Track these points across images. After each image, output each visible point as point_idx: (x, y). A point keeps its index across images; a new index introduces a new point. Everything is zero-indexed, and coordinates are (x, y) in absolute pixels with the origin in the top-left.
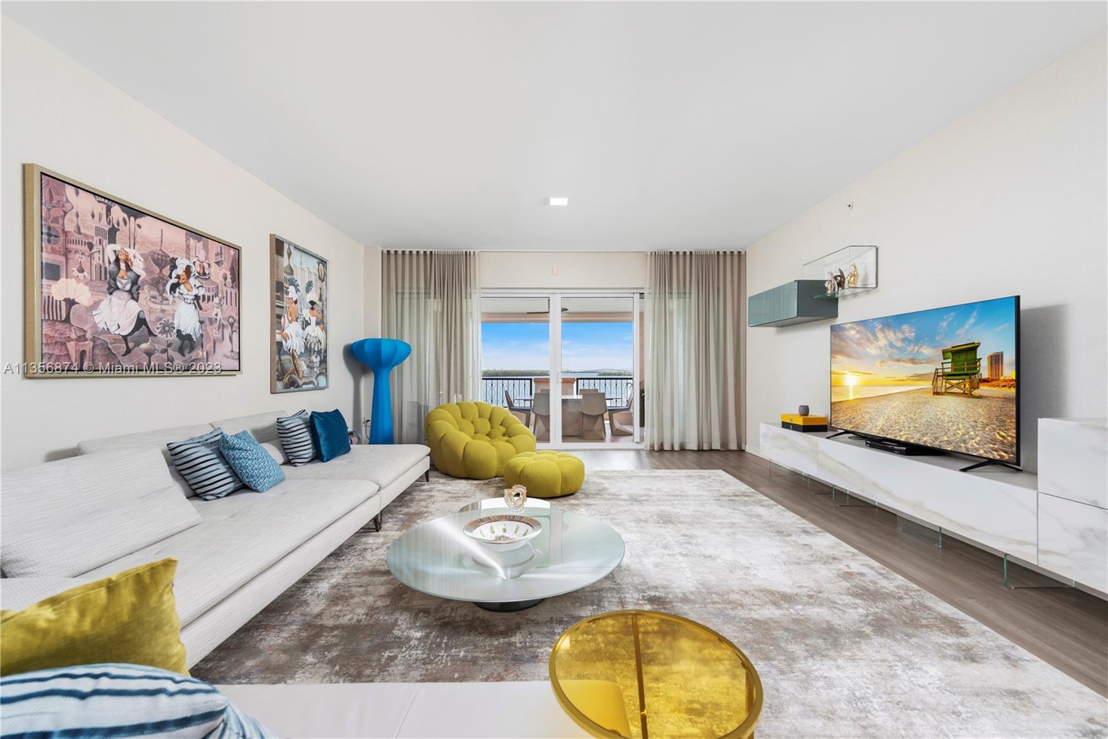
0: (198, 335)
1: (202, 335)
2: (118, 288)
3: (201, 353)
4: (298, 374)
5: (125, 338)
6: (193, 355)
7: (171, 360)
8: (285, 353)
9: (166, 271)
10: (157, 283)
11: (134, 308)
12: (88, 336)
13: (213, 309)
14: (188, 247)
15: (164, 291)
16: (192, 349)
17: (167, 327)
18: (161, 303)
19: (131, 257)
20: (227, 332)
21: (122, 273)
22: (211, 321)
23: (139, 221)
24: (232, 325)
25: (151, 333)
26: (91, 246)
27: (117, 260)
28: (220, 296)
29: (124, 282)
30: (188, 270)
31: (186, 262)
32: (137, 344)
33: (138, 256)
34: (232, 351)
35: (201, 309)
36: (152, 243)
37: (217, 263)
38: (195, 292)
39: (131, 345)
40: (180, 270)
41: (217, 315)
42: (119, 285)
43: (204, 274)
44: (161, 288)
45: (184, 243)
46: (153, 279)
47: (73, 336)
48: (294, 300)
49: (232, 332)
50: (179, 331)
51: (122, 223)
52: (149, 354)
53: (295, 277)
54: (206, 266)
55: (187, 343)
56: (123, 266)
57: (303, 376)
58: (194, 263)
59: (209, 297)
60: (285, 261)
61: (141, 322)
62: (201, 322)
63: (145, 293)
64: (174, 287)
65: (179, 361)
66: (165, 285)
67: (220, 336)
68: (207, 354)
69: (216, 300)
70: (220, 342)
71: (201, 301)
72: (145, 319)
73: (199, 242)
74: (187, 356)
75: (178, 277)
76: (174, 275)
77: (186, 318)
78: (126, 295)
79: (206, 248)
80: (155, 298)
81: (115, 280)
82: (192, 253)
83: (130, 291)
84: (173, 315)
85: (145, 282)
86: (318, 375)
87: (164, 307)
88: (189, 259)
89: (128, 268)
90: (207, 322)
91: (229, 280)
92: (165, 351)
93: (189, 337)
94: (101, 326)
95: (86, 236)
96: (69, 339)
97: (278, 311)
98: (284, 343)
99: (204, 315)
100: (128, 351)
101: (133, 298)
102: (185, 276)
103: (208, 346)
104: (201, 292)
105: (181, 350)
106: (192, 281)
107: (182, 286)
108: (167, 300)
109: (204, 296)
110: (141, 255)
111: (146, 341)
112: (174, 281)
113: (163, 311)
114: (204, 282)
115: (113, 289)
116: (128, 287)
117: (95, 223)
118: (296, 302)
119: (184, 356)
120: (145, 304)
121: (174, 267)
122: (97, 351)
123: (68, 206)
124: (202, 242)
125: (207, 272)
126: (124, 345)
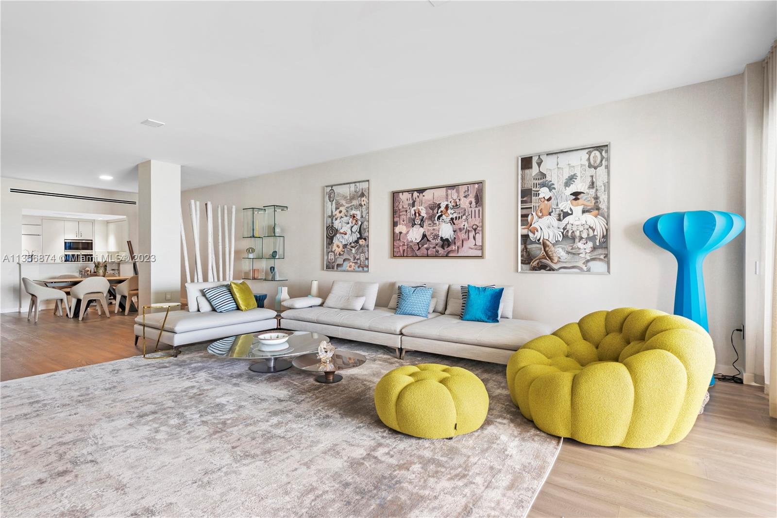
0: (453, 238)
1: (455, 238)
2: (415, 224)
3: (454, 247)
4: (551, 259)
5: (418, 243)
6: (449, 249)
7: (437, 251)
8: (532, 243)
9: (435, 211)
10: (431, 218)
11: (422, 230)
12: (406, 244)
13: (462, 223)
14: (447, 195)
15: (434, 220)
16: (449, 245)
17: (436, 236)
18: (433, 226)
19: (420, 210)
20: (472, 234)
21: (417, 218)
22: (460, 230)
23: (423, 194)
24: (475, 230)
25: (428, 240)
26: (406, 211)
27: (415, 213)
28: (467, 214)
29: (418, 221)
30: (447, 207)
31: (446, 203)
32: (423, 246)
33: (423, 208)
34: (475, 245)
35: (454, 224)
36: (429, 201)
37: (465, 197)
38: (451, 216)
39: (420, 246)
40: (443, 208)
41: (464, 226)
42: (416, 223)
43: (457, 205)
44: (433, 219)
45: (445, 194)
46: (429, 216)
47: (401, 245)
48: (547, 198)
49: (475, 234)
50: (442, 238)
51: (417, 198)
52: (427, 249)
53: (548, 178)
54: (458, 200)
55: (446, 243)
56: (417, 215)
57: (559, 261)
58: (450, 202)
59: (459, 217)
60: (535, 169)
61: (424, 236)
62: (454, 231)
63: (426, 224)
64: (439, 218)
65: (441, 251)
66: (435, 217)
67: (467, 237)
68: (458, 248)
69: (464, 217)
70: (466, 240)
71: (454, 221)
72: (426, 235)
73: (453, 190)
74: (446, 249)
75: (442, 212)
76: (439, 211)
77: (446, 230)
78: (419, 226)
79: (458, 192)
80: (430, 224)
81: (414, 221)
82: (450, 197)
83: (420, 224)
84: (439, 231)
85: (426, 218)
86: (588, 261)
87: (434, 228)
88: (448, 201)
89: (419, 215)
90: (458, 231)
91: (474, 203)
92: (434, 248)
93: (447, 240)
94: (410, 240)
95: (405, 208)
96: (400, 246)
97: (525, 212)
98: (531, 235)
99: (456, 227)
100: (419, 248)
101: (421, 227)
102: (445, 210)
103: (459, 243)
104: (454, 216)
105: (443, 247)
106: (449, 211)
107: (444, 215)
108: (436, 224)
109: (456, 217)
110: (425, 208)
111: (426, 244)
112: (439, 214)
113: (434, 229)
114: (457, 209)
115: (414, 225)
116: (419, 223)
117: (407, 203)
118: (549, 199)
119: (444, 249)
120: (427, 228)
121: (439, 207)
122: (408, 249)
123: (400, 200)
124: (455, 190)
125: (458, 204)
126: (418, 246)
